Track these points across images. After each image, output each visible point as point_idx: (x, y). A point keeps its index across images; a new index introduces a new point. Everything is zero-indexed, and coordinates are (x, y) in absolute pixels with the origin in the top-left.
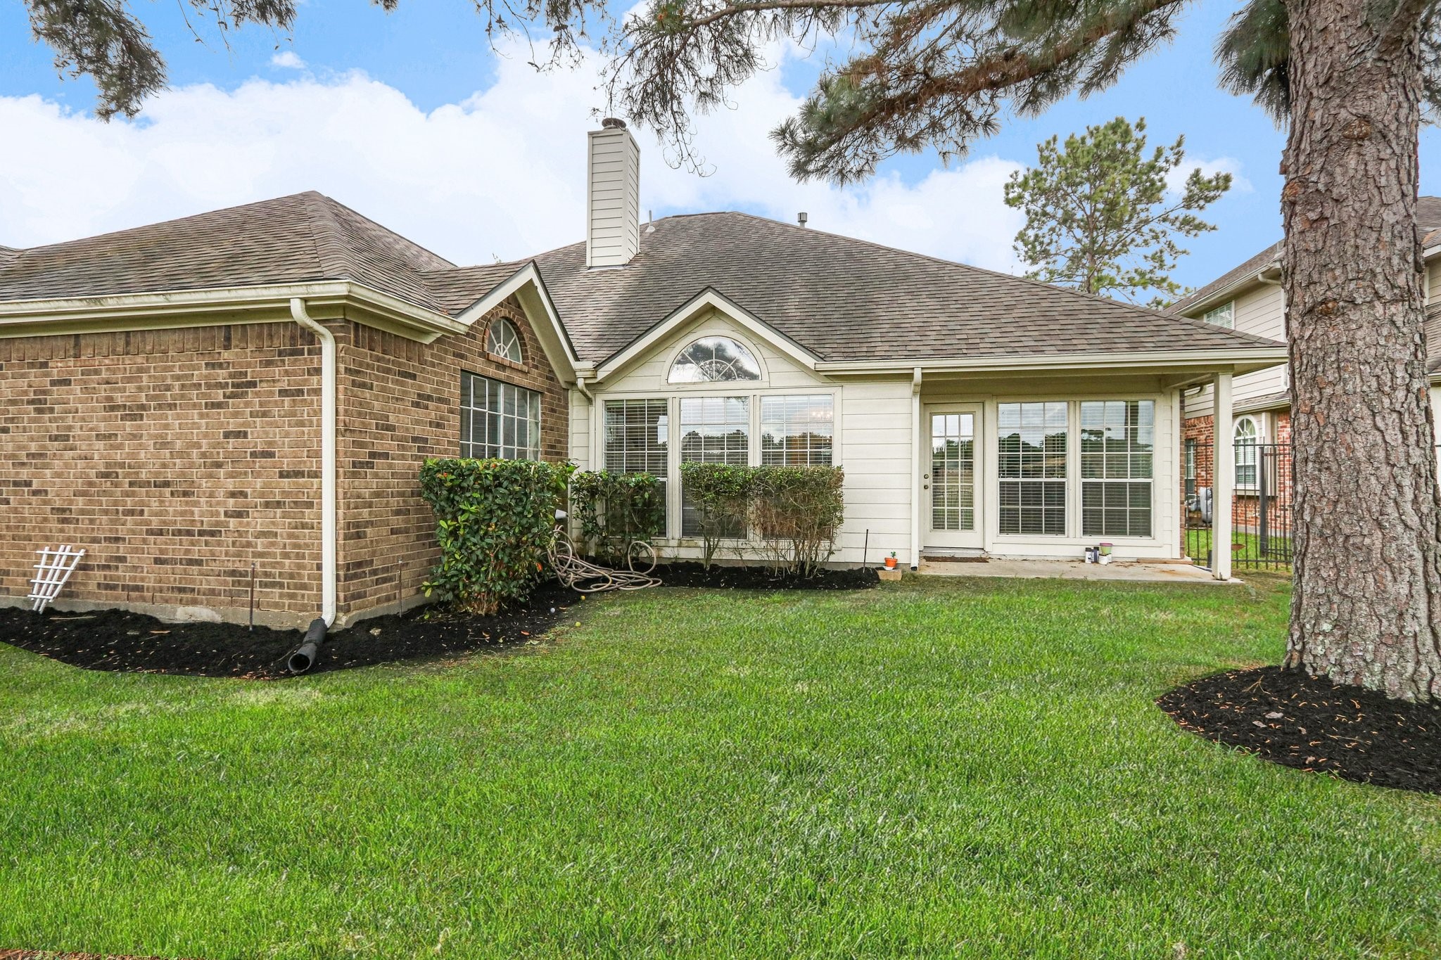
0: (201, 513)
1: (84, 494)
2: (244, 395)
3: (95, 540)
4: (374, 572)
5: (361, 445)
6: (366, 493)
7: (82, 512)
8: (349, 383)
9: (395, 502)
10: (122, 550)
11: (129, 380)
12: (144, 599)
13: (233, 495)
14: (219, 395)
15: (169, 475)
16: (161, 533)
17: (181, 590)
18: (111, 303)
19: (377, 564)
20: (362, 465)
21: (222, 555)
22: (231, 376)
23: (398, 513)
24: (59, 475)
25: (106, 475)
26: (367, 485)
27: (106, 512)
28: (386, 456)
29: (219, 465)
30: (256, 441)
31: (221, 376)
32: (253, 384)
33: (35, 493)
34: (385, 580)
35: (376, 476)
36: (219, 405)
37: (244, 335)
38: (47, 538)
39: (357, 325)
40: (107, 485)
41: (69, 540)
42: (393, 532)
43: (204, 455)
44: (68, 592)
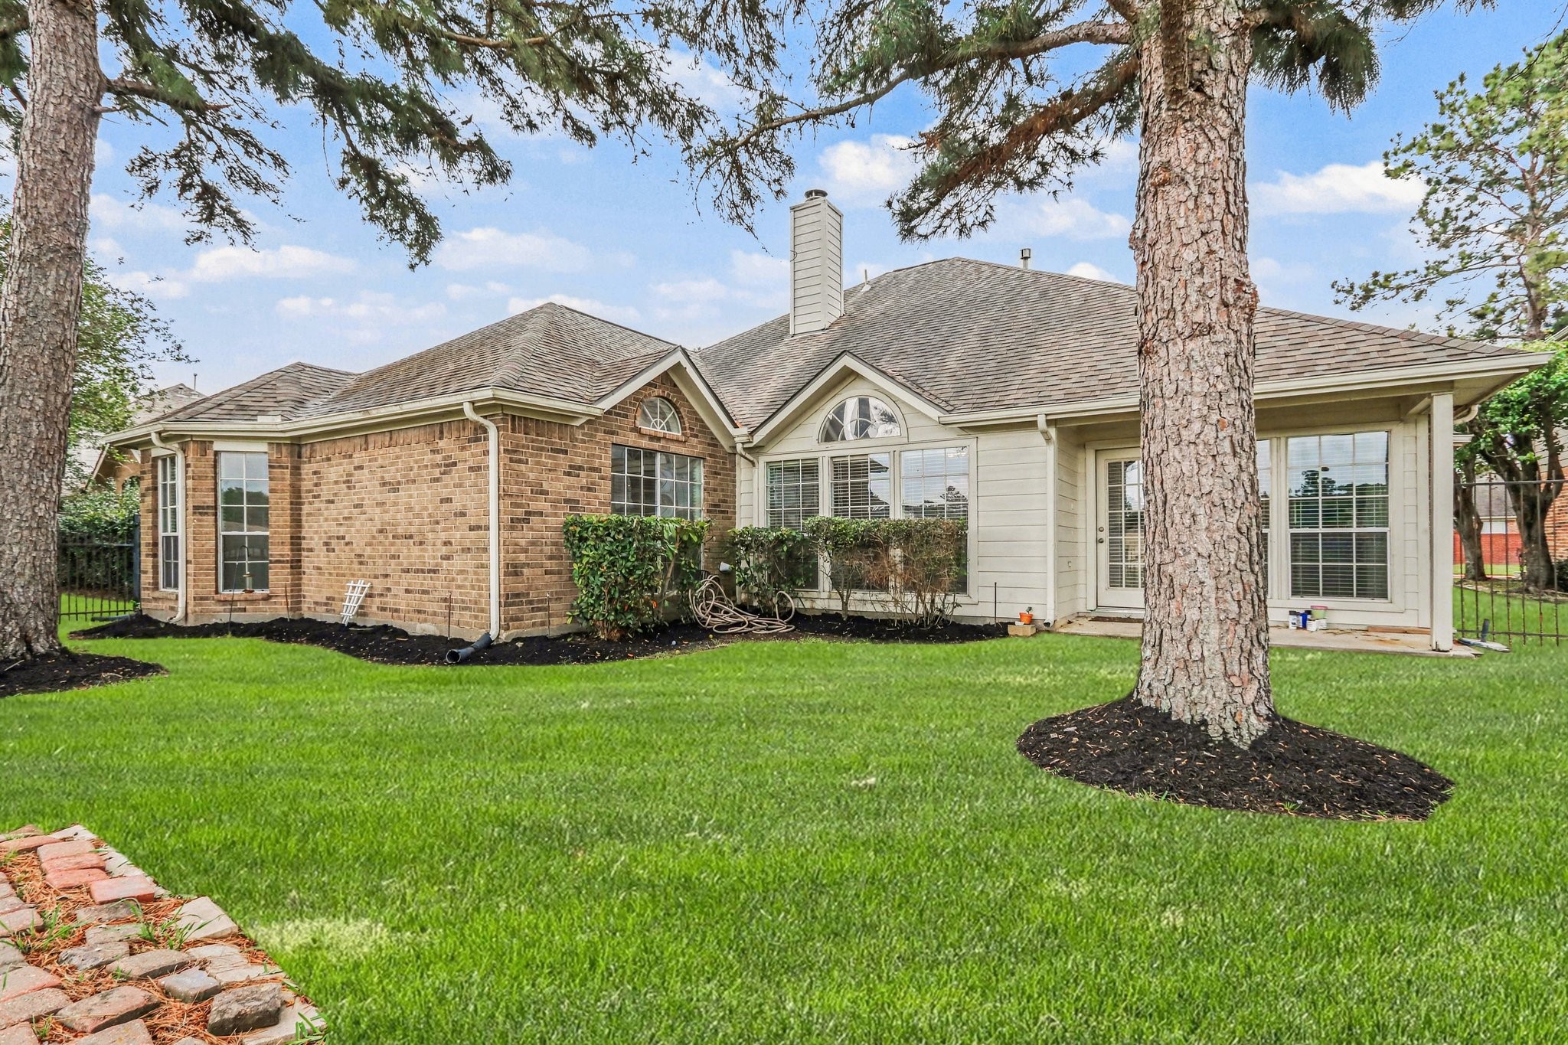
0: (430, 556)
1: (370, 544)
2: (449, 472)
3: (376, 577)
4: (531, 602)
5: (518, 506)
6: (523, 542)
7: (370, 557)
8: (507, 461)
9: (547, 549)
10: (389, 581)
11: (392, 464)
12: (399, 618)
13: (445, 544)
14: (437, 472)
15: (413, 530)
16: (408, 571)
17: (419, 612)
18: (374, 413)
19: (532, 596)
20: (519, 520)
21: (438, 586)
22: (444, 458)
23: (551, 558)
24: (358, 531)
25: (381, 531)
26: (524, 537)
27: (381, 557)
28: (541, 514)
29: (437, 523)
30: (456, 505)
31: (438, 458)
32: (454, 464)
33: (347, 544)
34: (539, 609)
35: (532, 529)
36: (437, 480)
37: (450, 429)
38: (353, 575)
39: (513, 417)
40: (381, 537)
41: (363, 576)
42: (547, 573)
43: (430, 515)
44: (362, 611)
